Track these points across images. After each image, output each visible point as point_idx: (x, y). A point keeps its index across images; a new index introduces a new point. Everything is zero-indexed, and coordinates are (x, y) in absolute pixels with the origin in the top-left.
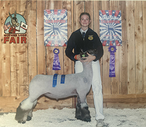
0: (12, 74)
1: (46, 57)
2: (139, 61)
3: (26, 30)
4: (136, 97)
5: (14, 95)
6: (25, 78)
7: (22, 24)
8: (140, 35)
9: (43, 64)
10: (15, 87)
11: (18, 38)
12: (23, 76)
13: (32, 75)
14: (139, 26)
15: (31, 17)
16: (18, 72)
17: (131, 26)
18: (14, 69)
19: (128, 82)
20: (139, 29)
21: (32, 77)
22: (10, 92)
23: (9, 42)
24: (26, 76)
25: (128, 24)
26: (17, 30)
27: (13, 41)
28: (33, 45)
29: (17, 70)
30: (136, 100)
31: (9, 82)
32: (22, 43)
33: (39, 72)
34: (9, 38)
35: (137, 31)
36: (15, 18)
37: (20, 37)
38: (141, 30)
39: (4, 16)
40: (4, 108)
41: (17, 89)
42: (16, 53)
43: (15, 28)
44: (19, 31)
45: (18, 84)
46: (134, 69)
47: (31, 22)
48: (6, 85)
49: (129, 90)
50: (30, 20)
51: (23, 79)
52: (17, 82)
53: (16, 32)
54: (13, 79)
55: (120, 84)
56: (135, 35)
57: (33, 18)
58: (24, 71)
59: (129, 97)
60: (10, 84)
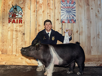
0: (14, 40)
1: (36, 29)
2: (99, 32)
3: (22, 15)
4: (97, 57)
5: (14, 53)
6: (22, 42)
7: (20, 12)
8: (100, 15)
9: (34, 33)
10: (15, 49)
11: (17, 20)
12: (21, 41)
13: (27, 40)
14: (98, 10)
15: (27, 4)
16: (18, 38)
17: (93, 9)
18: (15, 36)
19: (92, 47)
20: (98, 11)
21: (27, 42)
22: (12, 52)
23: (11, 22)
24: (23, 41)
25: (91, 8)
26: (17, 16)
27: (14, 22)
28: (28, 21)
29: (17, 37)
30: (98, 60)
31: (11, 45)
32: (19, 23)
33: (31, 39)
34: (11, 20)
35: (97, 13)
36: (16, 8)
37: (18, 20)
38: (100, 12)
39: (10, 4)
40: (8, 62)
41: (16, 49)
42: (17, 26)
43: (16, 14)
44: (18, 16)
45: (18, 46)
46: (96, 38)
47: (27, 7)
48: (10, 47)
49: (92, 52)
50: (26, 6)
51: (21, 43)
52: (17, 45)
53: (16, 17)
54: (14, 43)
55: (86, 48)
56: (96, 15)
57: (29, 5)
58: (21, 38)
59: (93, 57)
60: (12, 46)
